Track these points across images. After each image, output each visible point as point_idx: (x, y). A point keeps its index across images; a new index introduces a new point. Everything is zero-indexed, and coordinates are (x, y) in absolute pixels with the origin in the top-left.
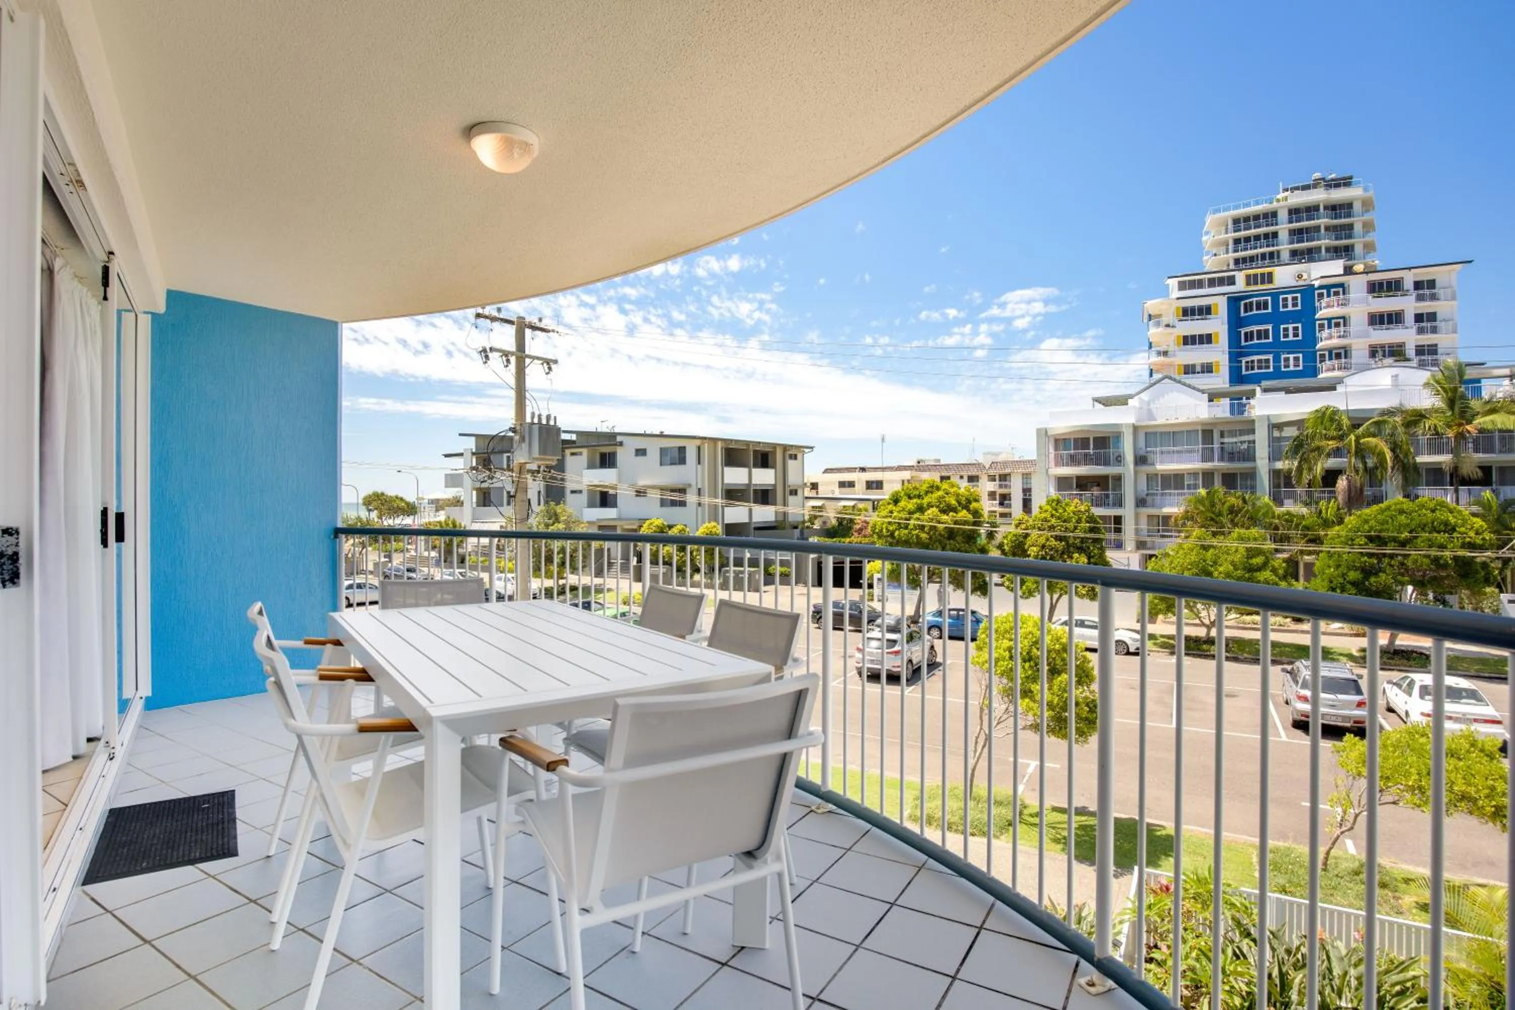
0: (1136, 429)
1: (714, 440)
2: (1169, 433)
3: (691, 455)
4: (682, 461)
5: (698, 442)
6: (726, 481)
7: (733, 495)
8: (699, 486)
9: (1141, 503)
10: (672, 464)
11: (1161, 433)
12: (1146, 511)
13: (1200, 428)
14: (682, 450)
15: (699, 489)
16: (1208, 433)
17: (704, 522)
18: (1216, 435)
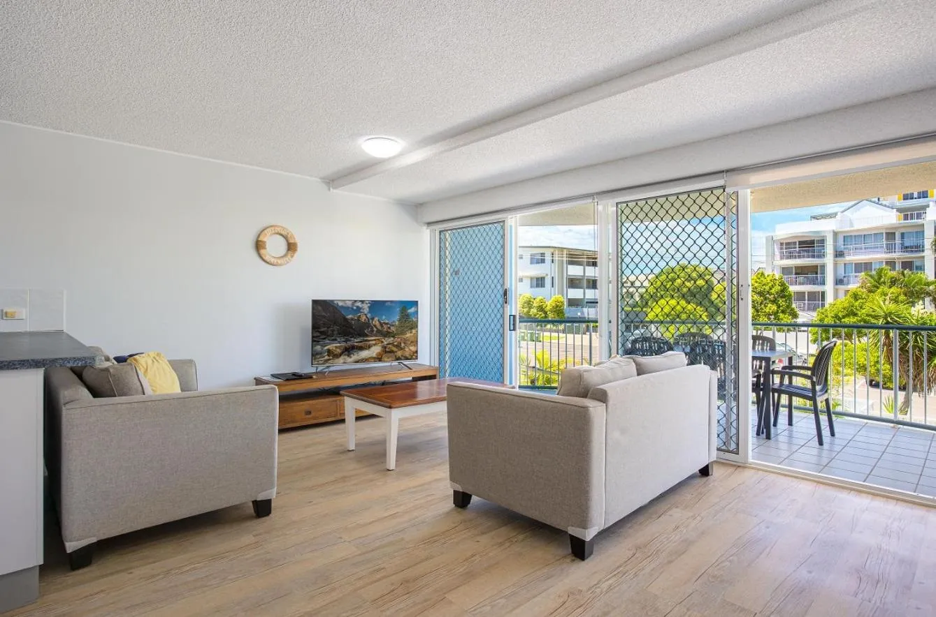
0: (835, 234)
1: (562, 249)
2: (861, 235)
3: (548, 258)
4: (543, 261)
5: (552, 250)
6: (569, 274)
7: (573, 283)
8: (553, 275)
9: (838, 282)
10: (537, 263)
11: (855, 236)
12: (842, 288)
13: (884, 231)
14: (543, 255)
15: (553, 278)
16: (890, 235)
17: (555, 294)
18: (898, 236)
